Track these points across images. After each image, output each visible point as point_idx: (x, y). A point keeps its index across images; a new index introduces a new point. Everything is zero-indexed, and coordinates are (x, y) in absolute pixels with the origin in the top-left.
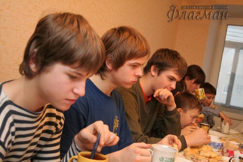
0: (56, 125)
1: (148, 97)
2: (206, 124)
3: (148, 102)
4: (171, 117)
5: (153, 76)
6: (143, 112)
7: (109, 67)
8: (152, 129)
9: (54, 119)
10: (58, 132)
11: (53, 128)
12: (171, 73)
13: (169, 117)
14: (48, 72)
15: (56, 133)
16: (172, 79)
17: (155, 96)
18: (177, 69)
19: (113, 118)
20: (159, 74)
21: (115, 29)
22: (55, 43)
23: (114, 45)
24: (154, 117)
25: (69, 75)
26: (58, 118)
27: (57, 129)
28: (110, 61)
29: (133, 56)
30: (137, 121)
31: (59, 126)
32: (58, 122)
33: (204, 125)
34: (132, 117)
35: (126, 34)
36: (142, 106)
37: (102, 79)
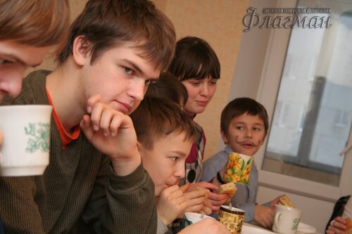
1: (72, 130)
2: (233, 209)
4: (127, 191)
13: (120, 192)
18: (143, 42)
33: (229, 211)
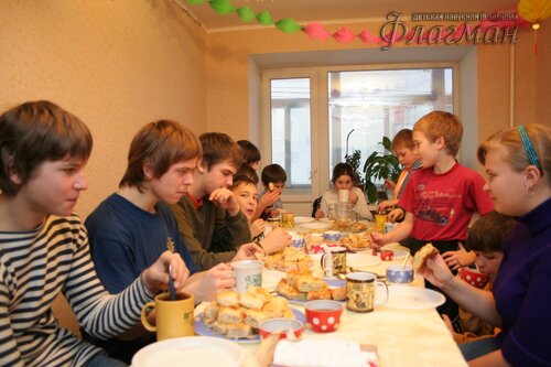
0: (75, 241)
1: (199, 201)
3: (199, 209)
5: (202, 173)
6: (196, 222)
7: (148, 175)
8: (213, 242)
9: (70, 235)
10: (80, 248)
11: (72, 246)
12: (226, 166)
14: (36, 176)
15: (79, 251)
16: (226, 173)
17: (211, 199)
19: (166, 241)
20: (209, 170)
21: (154, 124)
22: (33, 140)
23: (153, 145)
24: (212, 226)
25: (65, 170)
26: (75, 231)
27: (78, 246)
28: (149, 168)
29: (179, 158)
30: (192, 236)
31: (80, 242)
32: (77, 236)
34: (185, 233)
35: (169, 129)
36: (193, 215)
37: (141, 192)
